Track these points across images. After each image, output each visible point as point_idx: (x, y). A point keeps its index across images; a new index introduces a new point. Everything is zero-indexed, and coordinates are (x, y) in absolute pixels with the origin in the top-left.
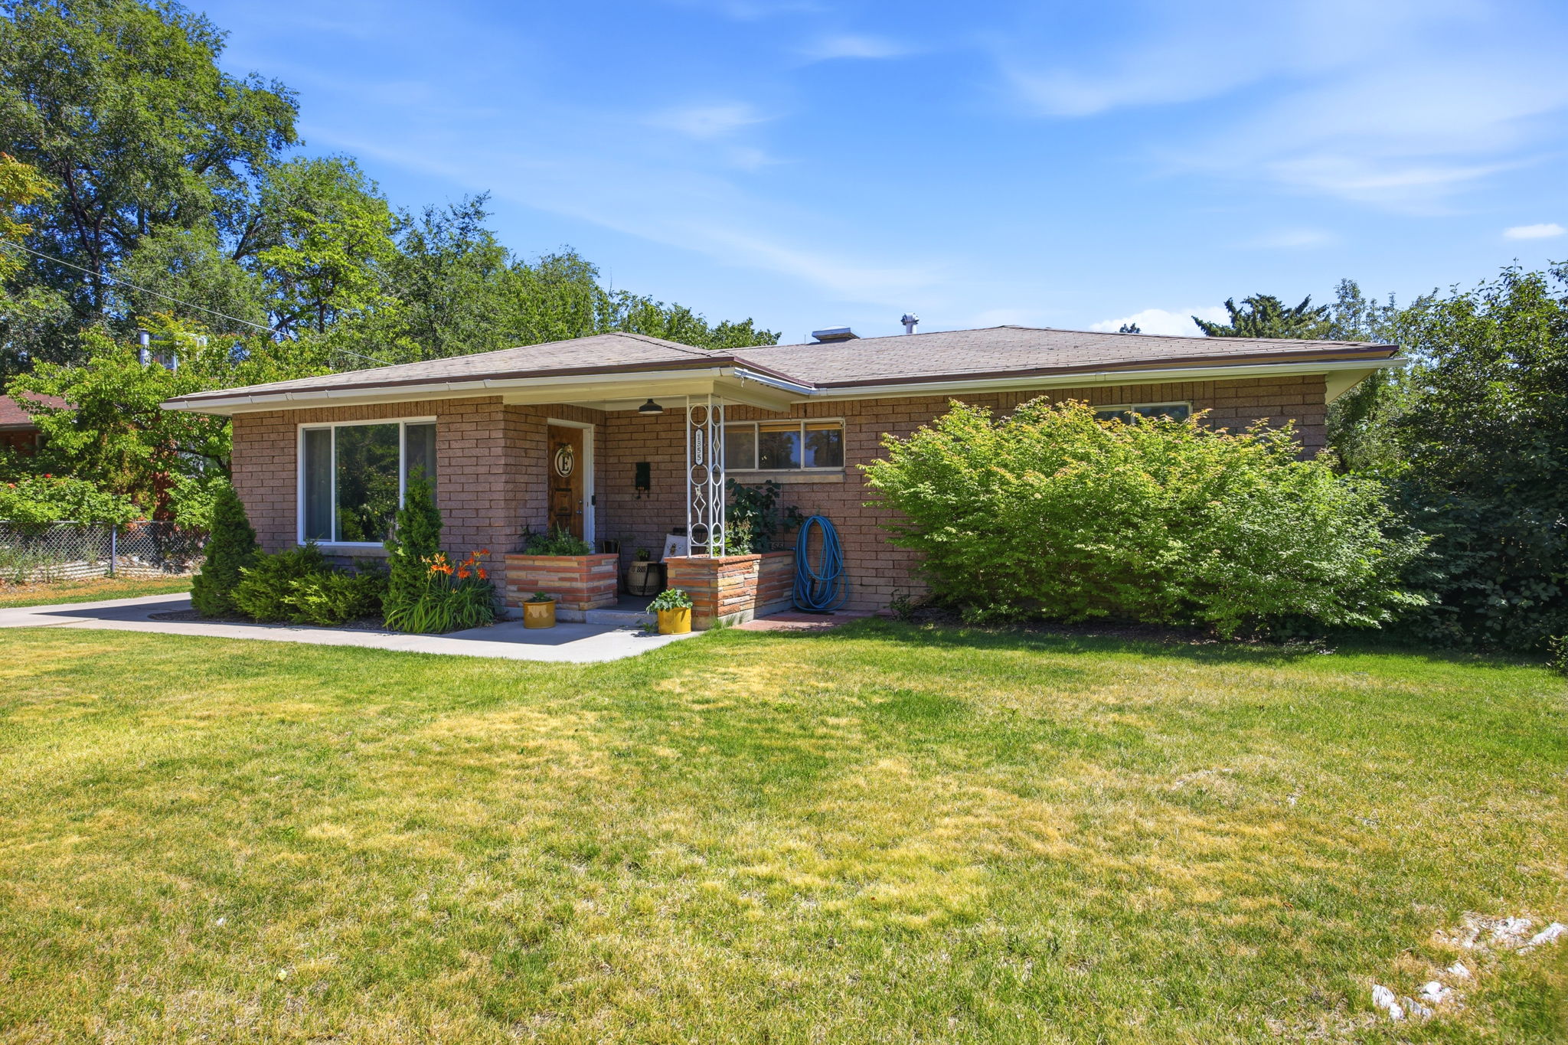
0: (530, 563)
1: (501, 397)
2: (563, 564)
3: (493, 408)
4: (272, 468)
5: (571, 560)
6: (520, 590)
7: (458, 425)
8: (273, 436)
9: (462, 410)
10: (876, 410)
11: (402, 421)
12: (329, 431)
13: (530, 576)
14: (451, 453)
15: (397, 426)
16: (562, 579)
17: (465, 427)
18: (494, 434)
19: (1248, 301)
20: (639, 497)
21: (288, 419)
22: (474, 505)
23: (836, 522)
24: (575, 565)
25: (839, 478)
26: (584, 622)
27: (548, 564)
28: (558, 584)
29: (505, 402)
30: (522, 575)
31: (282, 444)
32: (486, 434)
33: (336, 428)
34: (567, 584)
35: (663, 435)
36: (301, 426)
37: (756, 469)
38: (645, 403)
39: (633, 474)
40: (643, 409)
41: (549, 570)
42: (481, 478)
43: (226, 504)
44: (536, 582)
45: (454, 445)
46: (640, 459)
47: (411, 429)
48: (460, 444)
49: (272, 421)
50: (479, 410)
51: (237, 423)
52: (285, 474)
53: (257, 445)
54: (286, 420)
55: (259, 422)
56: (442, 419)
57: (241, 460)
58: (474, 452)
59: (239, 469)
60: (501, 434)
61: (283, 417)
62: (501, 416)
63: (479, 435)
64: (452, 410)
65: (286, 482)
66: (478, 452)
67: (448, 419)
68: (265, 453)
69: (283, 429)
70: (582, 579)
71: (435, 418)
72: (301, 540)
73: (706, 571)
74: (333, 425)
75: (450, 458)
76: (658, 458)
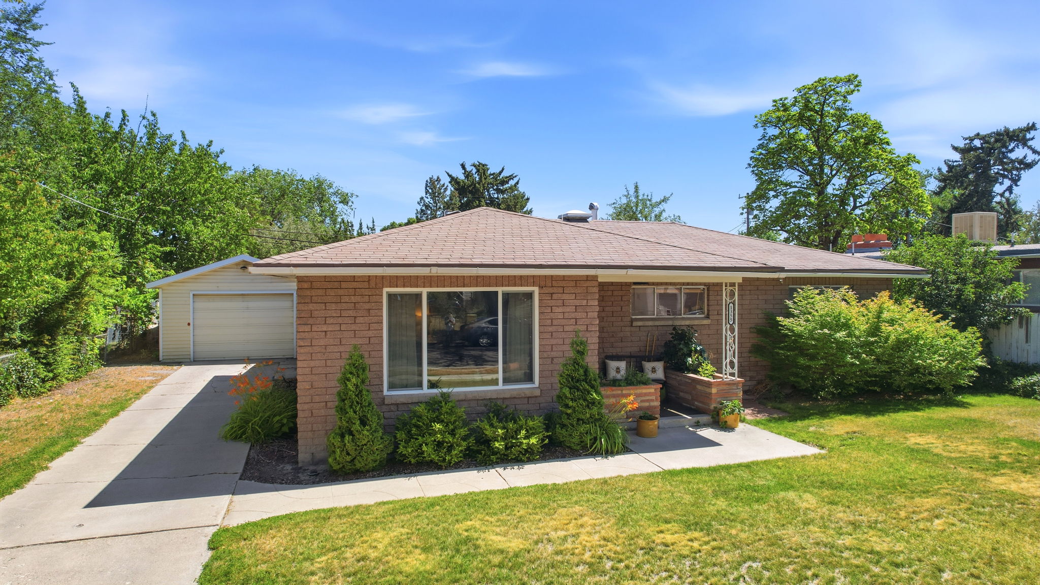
1: (597, 278)
3: (588, 284)
4: (353, 327)
5: (650, 388)
7: (560, 296)
8: (358, 299)
9: (564, 284)
11: (500, 290)
12: (419, 295)
14: (552, 316)
15: (497, 292)
16: (644, 402)
17: (565, 297)
18: (591, 303)
21: (376, 283)
27: (633, 391)
28: (640, 405)
29: (600, 280)
31: (367, 306)
32: (584, 303)
33: (431, 296)
36: (386, 290)
37: (655, 316)
45: (555, 310)
47: (506, 296)
48: (560, 310)
49: (355, 285)
50: (578, 285)
51: (306, 285)
52: (370, 334)
53: (333, 306)
54: (373, 284)
55: (336, 285)
56: (545, 290)
57: (311, 321)
58: (573, 315)
59: (307, 328)
60: (596, 303)
61: (369, 281)
62: (596, 290)
63: (577, 303)
64: (554, 284)
65: (372, 340)
66: (578, 315)
67: (551, 290)
68: (344, 314)
69: (367, 292)
70: (656, 400)
71: (536, 289)
72: (386, 392)
73: (735, 387)
74: (426, 291)
75: (552, 320)
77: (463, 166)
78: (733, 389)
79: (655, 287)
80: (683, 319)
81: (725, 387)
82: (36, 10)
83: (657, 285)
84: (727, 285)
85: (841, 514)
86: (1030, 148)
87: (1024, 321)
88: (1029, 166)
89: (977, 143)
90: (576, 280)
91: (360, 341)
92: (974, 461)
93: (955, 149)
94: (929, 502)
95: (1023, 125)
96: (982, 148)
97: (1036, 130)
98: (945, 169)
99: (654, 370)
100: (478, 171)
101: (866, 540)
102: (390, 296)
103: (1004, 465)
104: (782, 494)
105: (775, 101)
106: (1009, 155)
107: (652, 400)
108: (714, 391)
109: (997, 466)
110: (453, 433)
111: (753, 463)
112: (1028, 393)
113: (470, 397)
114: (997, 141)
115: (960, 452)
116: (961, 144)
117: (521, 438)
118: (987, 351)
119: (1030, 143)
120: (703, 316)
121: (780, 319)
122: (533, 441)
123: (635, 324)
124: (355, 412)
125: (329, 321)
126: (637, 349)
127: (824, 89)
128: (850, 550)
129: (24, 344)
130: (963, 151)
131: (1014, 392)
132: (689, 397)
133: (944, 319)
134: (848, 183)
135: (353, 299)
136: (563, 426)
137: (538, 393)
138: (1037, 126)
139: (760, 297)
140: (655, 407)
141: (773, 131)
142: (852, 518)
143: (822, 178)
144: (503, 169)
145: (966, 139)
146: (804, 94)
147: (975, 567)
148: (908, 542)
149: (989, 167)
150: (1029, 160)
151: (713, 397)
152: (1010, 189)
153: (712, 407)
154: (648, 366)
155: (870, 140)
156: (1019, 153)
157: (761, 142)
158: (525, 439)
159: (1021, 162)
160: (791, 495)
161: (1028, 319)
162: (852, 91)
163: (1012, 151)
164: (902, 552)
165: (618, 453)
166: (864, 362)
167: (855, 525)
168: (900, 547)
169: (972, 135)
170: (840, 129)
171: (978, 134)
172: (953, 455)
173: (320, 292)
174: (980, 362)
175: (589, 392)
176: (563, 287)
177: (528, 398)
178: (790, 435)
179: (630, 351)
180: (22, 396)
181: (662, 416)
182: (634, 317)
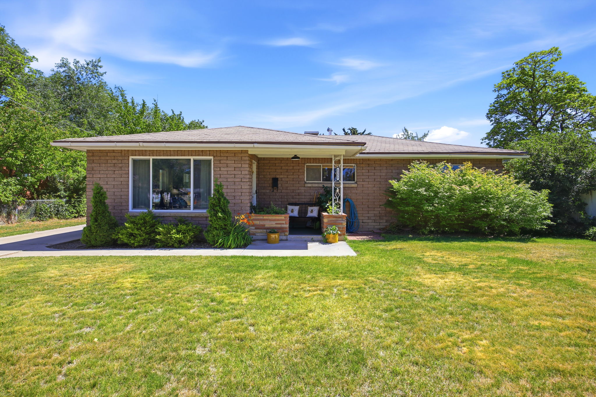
0: (262, 217)
1: (248, 151)
2: (277, 218)
3: (243, 155)
4: (114, 176)
5: (282, 216)
6: (256, 229)
7: (225, 161)
9: (227, 155)
10: (368, 162)
11: (192, 158)
12: (149, 160)
13: (262, 223)
14: (220, 172)
15: (190, 160)
16: (276, 224)
17: (228, 162)
18: (243, 166)
19: (349, 129)
20: (273, 191)
21: (125, 154)
22: (233, 194)
23: (354, 201)
24: (283, 218)
25: (355, 185)
26: (287, 240)
27: (270, 218)
28: (275, 226)
29: (249, 153)
30: (257, 222)
31: (120, 165)
32: (240, 165)
33: (155, 161)
34: (279, 226)
35: (284, 168)
36: (131, 157)
37: (321, 182)
38: (294, 156)
39: (270, 182)
40: (293, 158)
41: (271, 220)
42: (237, 183)
43: (98, 193)
44: (264, 225)
45: (222, 169)
46: (273, 176)
47: (195, 162)
48: (226, 169)
49: (114, 154)
50: (236, 155)
51: (90, 154)
52: (122, 179)
53: (104, 165)
54: (123, 154)
55: (105, 154)
56: (217, 158)
57: (93, 172)
58: (233, 172)
59: (91, 176)
61: (121, 153)
62: (247, 158)
63: (236, 165)
64: (222, 155)
65: (123, 183)
66: (235, 172)
68: (109, 169)
69: (120, 158)
70: (286, 224)
71: (212, 158)
72: (130, 209)
73: (340, 219)
74: (151, 158)
75: (220, 175)
76: (281, 176)
77: (344, 130)
78: (339, 221)
79: (321, 165)
81: (334, 219)
83: (321, 163)
84: (335, 156)
90: (235, 153)
91: (116, 183)
100: (351, 131)
102: (134, 161)
105: (503, 73)
107: (283, 224)
108: (326, 220)
113: (172, 215)
117: (172, 234)
120: (354, 182)
121: (391, 181)
123: (306, 185)
125: (102, 172)
126: (308, 200)
127: (534, 60)
134: (552, 118)
135: (114, 161)
140: (286, 228)
141: (505, 92)
144: (365, 131)
151: (325, 225)
157: (495, 100)
162: (556, 60)
170: (547, 84)
173: (98, 158)
176: (227, 157)
179: (303, 200)
180: (58, 218)
181: (290, 233)
182: (307, 182)
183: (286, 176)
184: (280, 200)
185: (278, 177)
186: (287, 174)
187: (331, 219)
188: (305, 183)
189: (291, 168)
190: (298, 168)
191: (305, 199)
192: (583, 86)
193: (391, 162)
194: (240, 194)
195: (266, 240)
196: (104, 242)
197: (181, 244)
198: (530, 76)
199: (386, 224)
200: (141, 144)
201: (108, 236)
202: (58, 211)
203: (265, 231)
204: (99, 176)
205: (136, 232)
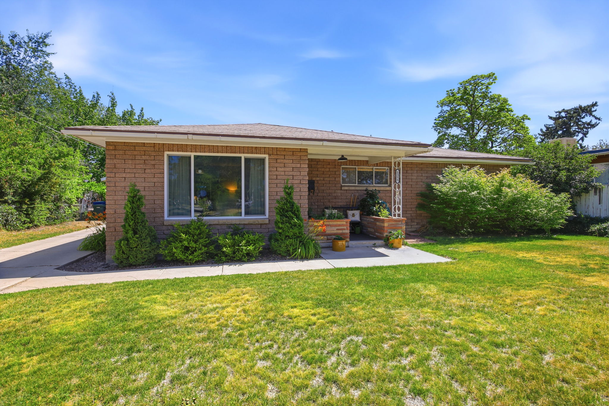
1: (307, 149)
2: (339, 223)
3: (301, 154)
4: (144, 175)
5: (342, 221)
7: (282, 160)
9: (284, 153)
11: (243, 156)
12: (190, 157)
14: (277, 173)
15: (241, 157)
16: (337, 229)
17: (285, 161)
18: (303, 166)
20: (309, 194)
24: (345, 223)
26: (348, 247)
27: (331, 223)
28: (335, 232)
29: (309, 151)
31: (153, 162)
32: (298, 165)
33: (196, 157)
34: (341, 232)
36: (166, 153)
37: (357, 184)
40: (338, 159)
41: (332, 226)
43: (134, 197)
45: (279, 169)
47: (247, 160)
48: (283, 169)
49: (144, 148)
50: (294, 154)
51: (111, 148)
52: (155, 180)
53: (130, 162)
54: (157, 148)
55: (132, 148)
56: (272, 157)
57: (115, 170)
58: (291, 173)
59: (112, 175)
60: (307, 166)
61: (154, 147)
62: (306, 158)
63: (294, 165)
64: (278, 153)
65: (156, 184)
66: (295, 173)
67: (276, 157)
68: (137, 167)
69: (153, 154)
70: (347, 229)
71: (266, 156)
72: (166, 217)
73: (400, 223)
74: (193, 155)
75: (277, 175)
76: (318, 179)
78: (399, 224)
79: (357, 167)
80: (374, 186)
81: (393, 223)
82: (46, 36)
83: (358, 166)
84: (395, 158)
85: (455, 300)
86: (594, 116)
87: (598, 190)
88: (593, 126)
89: (563, 114)
90: (293, 152)
91: (148, 185)
92: (568, 267)
93: (551, 118)
94: (532, 293)
95: (590, 103)
96: (566, 117)
97: (597, 106)
98: (544, 129)
99: (353, 215)
101: (472, 321)
102: (170, 157)
103: (593, 270)
104: (412, 284)
105: (447, 91)
106: (582, 120)
107: (344, 229)
108: (386, 225)
109: (588, 271)
110: (196, 242)
111: (400, 266)
112: (602, 234)
113: (221, 222)
114: (574, 113)
115: (557, 262)
116: (554, 115)
117: (242, 246)
118: (573, 207)
119: (594, 113)
120: (387, 185)
121: (433, 185)
122: (251, 248)
123: (343, 188)
124: (130, 226)
125: (129, 171)
126: (345, 204)
127: (475, 81)
128: (454, 328)
129: (13, 203)
130: (555, 119)
131: (592, 234)
132: (372, 230)
133: (544, 187)
135: (144, 158)
136: (277, 240)
137: (267, 222)
138: (598, 104)
139: (423, 175)
140: (347, 234)
141: (446, 108)
142: (463, 303)
143: (473, 131)
145: (557, 112)
146: (464, 84)
147: (577, 350)
148: (510, 324)
149: (570, 127)
150: (593, 123)
151: (385, 229)
152: (582, 139)
153: (385, 234)
154: (350, 213)
155: (501, 109)
156: (587, 119)
157: (439, 114)
158: (245, 246)
159: (589, 124)
160: (419, 285)
161: (600, 190)
162: (491, 83)
163: (584, 118)
164: (504, 333)
165: (311, 259)
166: (489, 210)
167: (465, 309)
168: (502, 328)
169: (560, 110)
170: (484, 104)
171: (564, 110)
172: (551, 263)
173: (121, 152)
174: (570, 213)
175: (292, 218)
176: (285, 155)
177: (261, 224)
178: (434, 252)
179: (340, 204)
180: (7, 230)
181: (351, 239)
182: (343, 185)
183: (322, 179)
184: (316, 204)
185: (314, 179)
186: (323, 176)
187: (391, 223)
188: (342, 186)
189: (328, 170)
190: (335, 170)
191: (341, 203)
192: (510, 107)
193: (421, 166)
194: (299, 197)
195: (332, 247)
196: (146, 259)
197: (249, 258)
198: (471, 95)
199: (417, 226)
200: (190, 136)
201: (150, 252)
202: (7, 220)
203: (326, 237)
204: (124, 175)
205: (193, 244)
